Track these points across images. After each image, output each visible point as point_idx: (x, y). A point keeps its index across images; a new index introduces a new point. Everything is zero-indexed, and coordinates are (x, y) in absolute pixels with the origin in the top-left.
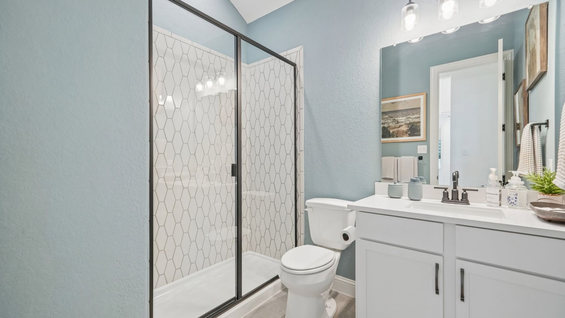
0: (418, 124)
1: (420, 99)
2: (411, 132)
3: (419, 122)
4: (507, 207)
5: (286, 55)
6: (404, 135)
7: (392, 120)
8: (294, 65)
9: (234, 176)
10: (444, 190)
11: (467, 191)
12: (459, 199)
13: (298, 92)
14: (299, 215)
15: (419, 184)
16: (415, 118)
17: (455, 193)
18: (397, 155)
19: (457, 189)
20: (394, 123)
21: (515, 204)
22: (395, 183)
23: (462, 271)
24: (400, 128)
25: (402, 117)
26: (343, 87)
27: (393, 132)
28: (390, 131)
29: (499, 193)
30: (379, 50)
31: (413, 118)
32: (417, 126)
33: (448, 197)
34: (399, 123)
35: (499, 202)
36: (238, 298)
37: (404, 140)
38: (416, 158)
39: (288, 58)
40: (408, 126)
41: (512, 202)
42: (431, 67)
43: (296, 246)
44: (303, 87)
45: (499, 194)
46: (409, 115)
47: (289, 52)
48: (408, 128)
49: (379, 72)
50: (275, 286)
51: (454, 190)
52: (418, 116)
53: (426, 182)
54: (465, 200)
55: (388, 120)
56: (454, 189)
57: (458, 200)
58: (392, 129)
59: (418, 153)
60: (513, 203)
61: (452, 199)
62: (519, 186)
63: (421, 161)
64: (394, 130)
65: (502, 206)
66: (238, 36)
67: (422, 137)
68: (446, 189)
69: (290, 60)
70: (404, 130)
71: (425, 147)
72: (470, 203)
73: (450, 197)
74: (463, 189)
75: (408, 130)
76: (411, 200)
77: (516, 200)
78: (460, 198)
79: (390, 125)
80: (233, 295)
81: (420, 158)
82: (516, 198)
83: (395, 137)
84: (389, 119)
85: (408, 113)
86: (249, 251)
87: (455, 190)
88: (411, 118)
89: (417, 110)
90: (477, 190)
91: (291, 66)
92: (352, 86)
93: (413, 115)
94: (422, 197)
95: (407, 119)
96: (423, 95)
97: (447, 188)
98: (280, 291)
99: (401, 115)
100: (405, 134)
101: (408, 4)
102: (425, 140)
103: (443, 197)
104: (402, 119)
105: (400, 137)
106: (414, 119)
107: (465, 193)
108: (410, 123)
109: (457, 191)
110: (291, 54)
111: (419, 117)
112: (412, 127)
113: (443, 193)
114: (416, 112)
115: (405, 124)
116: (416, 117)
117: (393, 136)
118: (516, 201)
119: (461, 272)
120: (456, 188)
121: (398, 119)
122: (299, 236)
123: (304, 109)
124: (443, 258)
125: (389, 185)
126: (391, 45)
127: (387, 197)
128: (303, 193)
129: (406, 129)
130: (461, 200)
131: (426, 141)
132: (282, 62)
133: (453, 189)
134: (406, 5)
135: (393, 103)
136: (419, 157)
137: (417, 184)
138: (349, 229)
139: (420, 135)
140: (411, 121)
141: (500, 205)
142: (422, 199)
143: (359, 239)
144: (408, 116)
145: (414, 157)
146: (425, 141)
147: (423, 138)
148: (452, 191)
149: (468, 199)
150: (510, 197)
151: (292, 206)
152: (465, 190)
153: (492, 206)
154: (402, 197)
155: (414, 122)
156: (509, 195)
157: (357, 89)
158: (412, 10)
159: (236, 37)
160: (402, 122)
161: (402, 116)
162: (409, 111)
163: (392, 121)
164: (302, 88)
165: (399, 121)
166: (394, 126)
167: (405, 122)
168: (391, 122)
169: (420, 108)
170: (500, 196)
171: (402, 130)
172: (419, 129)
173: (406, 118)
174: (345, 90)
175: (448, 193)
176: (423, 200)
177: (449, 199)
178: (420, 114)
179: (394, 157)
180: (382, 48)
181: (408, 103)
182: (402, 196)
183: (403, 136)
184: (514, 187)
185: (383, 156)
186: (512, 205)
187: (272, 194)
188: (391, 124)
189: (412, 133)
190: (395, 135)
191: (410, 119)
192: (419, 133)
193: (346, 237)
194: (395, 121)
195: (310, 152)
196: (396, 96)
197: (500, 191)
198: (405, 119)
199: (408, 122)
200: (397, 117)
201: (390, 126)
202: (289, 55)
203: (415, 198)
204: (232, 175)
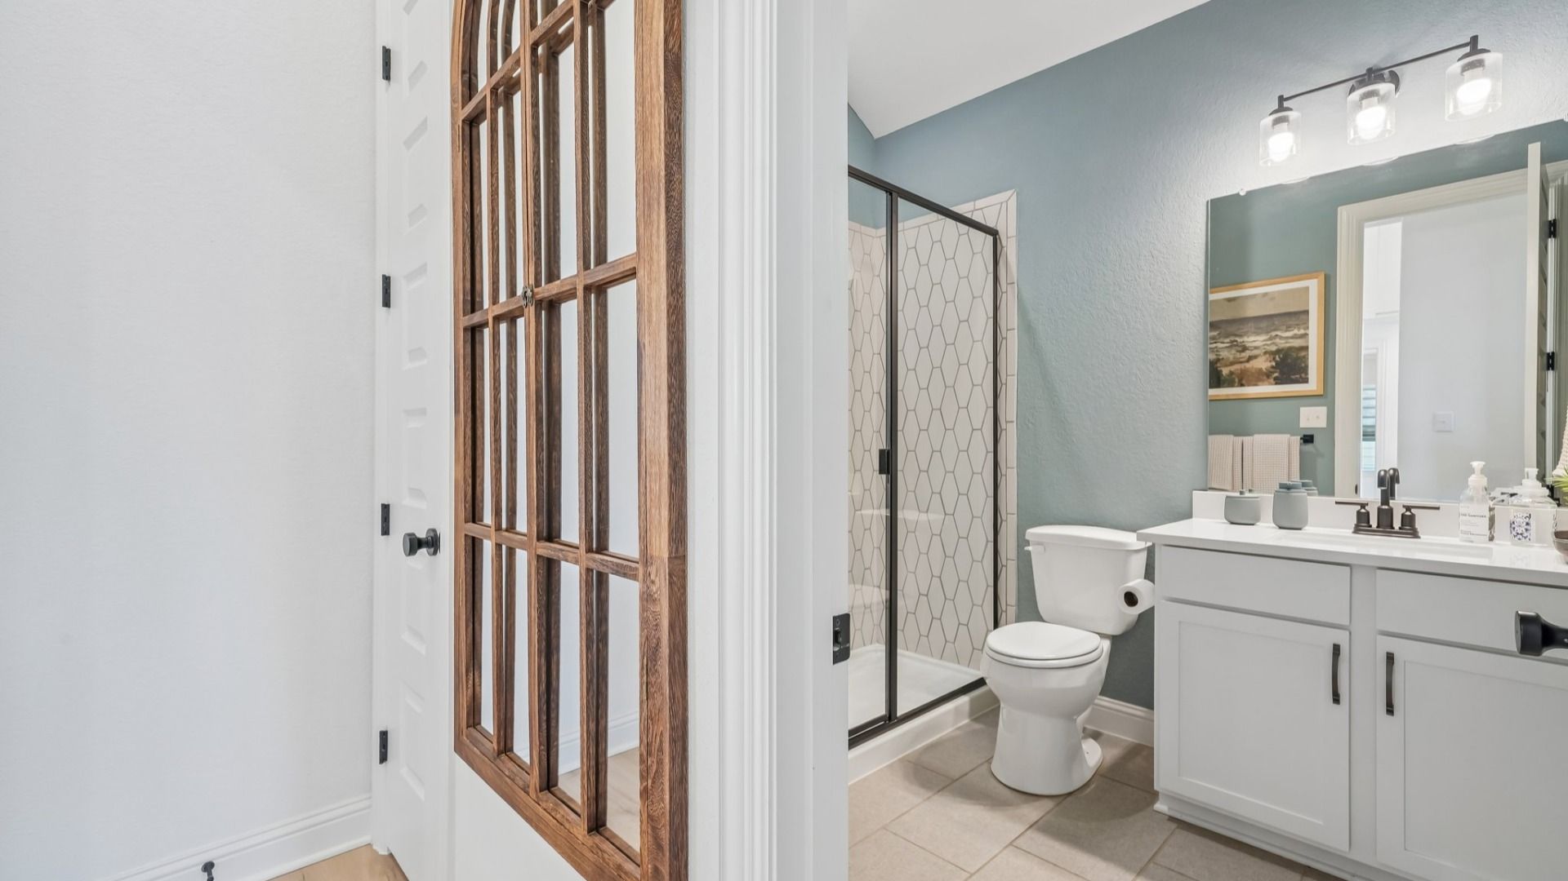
0: (1303, 354)
1: (1307, 289)
2: (1280, 373)
3: (1306, 348)
4: (1509, 543)
5: (973, 211)
6: (1263, 381)
7: (1228, 343)
8: (993, 233)
9: (884, 473)
10: (1359, 507)
11: (1413, 510)
12: (1394, 526)
13: (1002, 293)
14: (1004, 563)
15: (1302, 493)
16: (1295, 337)
17: (1385, 516)
18: (1241, 430)
19: (1391, 505)
20: (1233, 352)
21: (1525, 538)
22: (1241, 493)
23: (1390, 658)
24: (1251, 362)
25: (1258, 334)
26: (1114, 283)
27: (1231, 373)
28: (1221, 371)
29: (1488, 514)
30: (1205, 203)
31: (1287, 338)
32: (1298, 358)
33: (1369, 522)
34: (1247, 352)
35: (1488, 533)
36: (890, 718)
37: (1260, 393)
38: (1297, 439)
39: (977, 217)
40: (1274, 359)
41: (1520, 532)
42: (1339, 208)
43: (996, 625)
44: (1016, 281)
45: (1488, 516)
46: (1275, 330)
47: (980, 203)
48: (1274, 364)
49: (1203, 250)
50: (957, 709)
51: (1383, 507)
52: (1302, 332)
53: (1316, 492)
54: (1409, 527)
55: (1215, 343)
56: (1382, 504)
57: (1393, 528)
58: (1226, 366)
59: (1301, 426)
60: (1521, 534)
61: (1378, 527)
62: (1538, 500)
63: (1309, 447)
64: (1233, 368)
65: (1496, 541)
66: (894, 194)
67: (1313, 385)
68: (1363, 506)
69: (984, 223)
70: (1261, 370)
71: (1323, 410)
72: (1420, 535)
73: (1374, 522)
74: (1404, 506)
75: (1273, 367)
76: (1280, 528)
77: (1526, 527)
78: (1397, 524)
79: (1219, 355)
80: (881, 710)
81: (1308, 439)
82: (1527, 524)
83: (1236, 384)
84: (1221, 340)
85: (1274, 324)
86: (877, 645)
87: (1386, 507)
88: (1281, 338)
89: (1300, 316)
90: (1438, 508)
91: (984, 234)
92: (1136, 280)
93: (1288, 328)
94: (1305, 523)
95: (1270, 339)
96: (1316, 278)
97: (1367, 504)
98: (966, 721)
99: (1253, 330)
100: (1265, 378)
101: (1275, 112)
102: (1322, 393)
103: (1355, 522)
104: (1256, 341)
105: (1249, 386)
106: (1291, 340)
107: (1408, 513)
108: (1278, 351)
109: (1391, 510)
110: (985, 210)
111: (1305, 336)
112: (1283, 360)
113: (1355, 514)
114: (1297, 322)
115: (1265, 353)
116: (1295, 335)
117: (1231, 384)
118: (1527, 530)
119: (1388, 657)
120: (1388, 504)
121: (1245, 339)
122: (1002, 611)
123: (1016, 331)
124: (1350, 633)
125: (1227, 497)
126: (1235, 192)
127: (1224, 523)
128: (1013, 514)
129: (1269, 364)
130: (1400, 528)
131: (1325, 397)
132: (963, 228)
133: (1380, 504)
134: (1271, 114)
135: (1230, 300)
136: (1304, 436)
137: (1294, 493)
138: (1137, 583)
139: (1306, 381)
140: (1283, 344)
141: (1491, 539)
142: (1306, 528)
143: (1164, 601)
144: (1274, 334)
145: (1289, 436)
146: (1321, 395)
147: (1315, 388)
148: (1379, 509)
149: (1417, 526)
150: (1513, 523)
151: (987, 545)
152: (1408, 508)
153: (1472, 542)
154: (1258, 524)
155: (1290, 349)
156: (1512, 519)
157: (1150, 288)
158: (1285, 125)
159: (889, 197)
160: (1256, 348)
161: (1255, 333)
162: (1275, 319)
163: (1227, 345)
164: (1013, 283)
165: (1248, 345)
166: (1234, 358)
167: (1266, 347)
168: (1227, 347)
169: (1306, 312)
170: (1492, 520)
171: (1256, 369)
172: (1303, 365)
173: (1268, 337)
174: (1120, 289)
175: (1368, 513)
176: (1308, 529)
177: (1371, 526)
178: (1308, 328)
179: (1232, 436)
180: (1212, 200)
181: (1273, 299)
182: (1258, 520)
183: (1260, 383)
184: (1527, 500)
185: (1212, 433)
186: (1519, 539)
187: (935, 517)
188: (1224, 354)
189: (1285, 376)
190: (1237, 380)
191: (1277, 340)
192: (1303, 375)
193: (1131, 599)
194: (1237, 345)
195: (1030, 425)
196: (1241, 281)
197: (1491, 509)
198: (1264, 341)
199: (1274, 348)
200: (1240, 336)
201: (1223, 359)
202: (980, 211)
203: (1289, 521)
204: (881, 472)
